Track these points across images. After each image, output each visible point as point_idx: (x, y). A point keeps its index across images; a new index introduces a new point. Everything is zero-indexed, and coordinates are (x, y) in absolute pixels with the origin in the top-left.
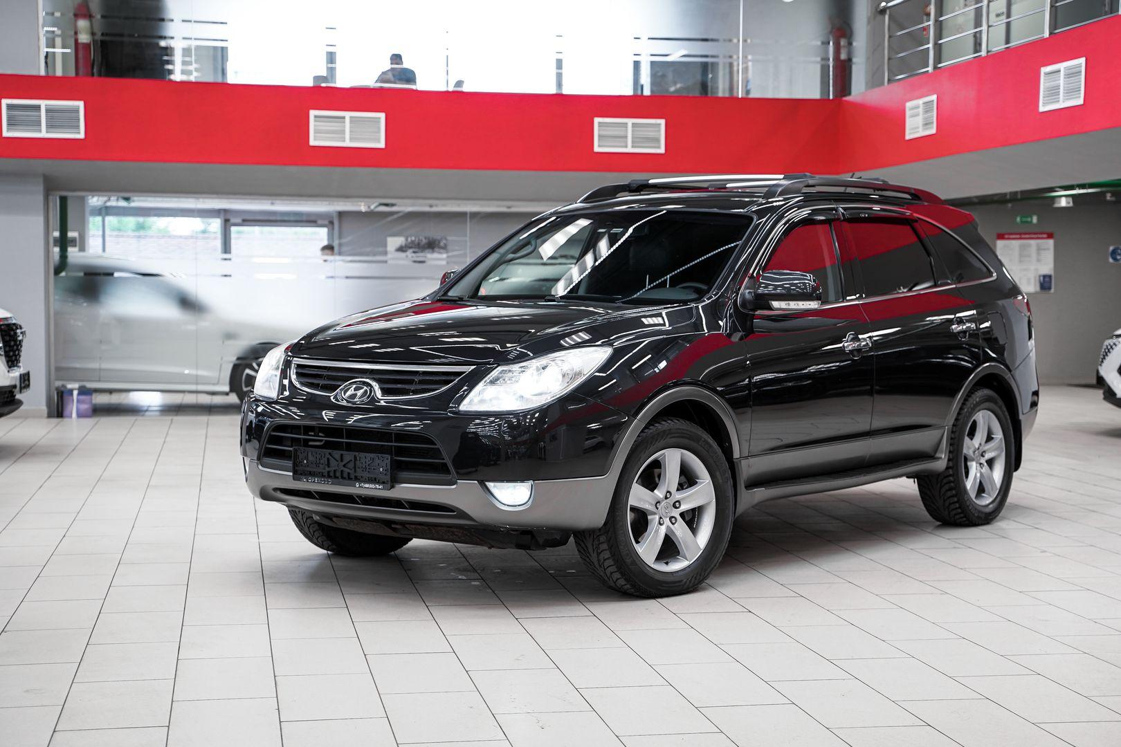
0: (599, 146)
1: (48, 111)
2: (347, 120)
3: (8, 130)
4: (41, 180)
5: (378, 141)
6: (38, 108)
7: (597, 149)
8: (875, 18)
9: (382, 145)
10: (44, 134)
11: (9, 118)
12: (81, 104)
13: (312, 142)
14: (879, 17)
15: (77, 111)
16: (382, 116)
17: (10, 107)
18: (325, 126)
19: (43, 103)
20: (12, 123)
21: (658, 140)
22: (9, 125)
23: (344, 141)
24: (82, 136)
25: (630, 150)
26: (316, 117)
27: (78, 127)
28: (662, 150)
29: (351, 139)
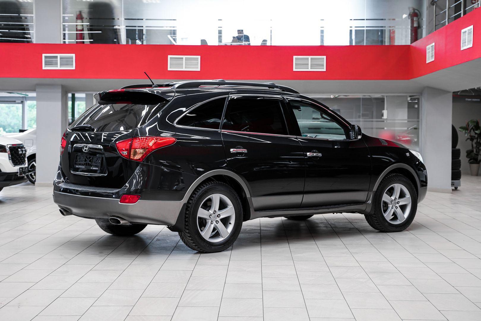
0: (296, 68)
1: (61, 58)
2: (184, 59)
3: (45, 67)
4: (60, 87)
5: (198, 68)
6: (56, 57)
7: (294, 70)
8: (430, 7)
9: (199, 70)
10: (59, 68)
11: (46, 62)
12: (74, 55)
13: (169, 69)
14: (432, 6)
15: (72, 58)
16: (199, 57)
17: (46, 57)
18: (174, 62)
19: (59, 55)
20: (47, 64)
21: (323, 65)
22: (46, 64)
23: (183, 68)
24: (74, 68)
25: (310, 70)
26: (171, 58)
27: (72, 65)
28: (325, 70)
29: (186, 67)
